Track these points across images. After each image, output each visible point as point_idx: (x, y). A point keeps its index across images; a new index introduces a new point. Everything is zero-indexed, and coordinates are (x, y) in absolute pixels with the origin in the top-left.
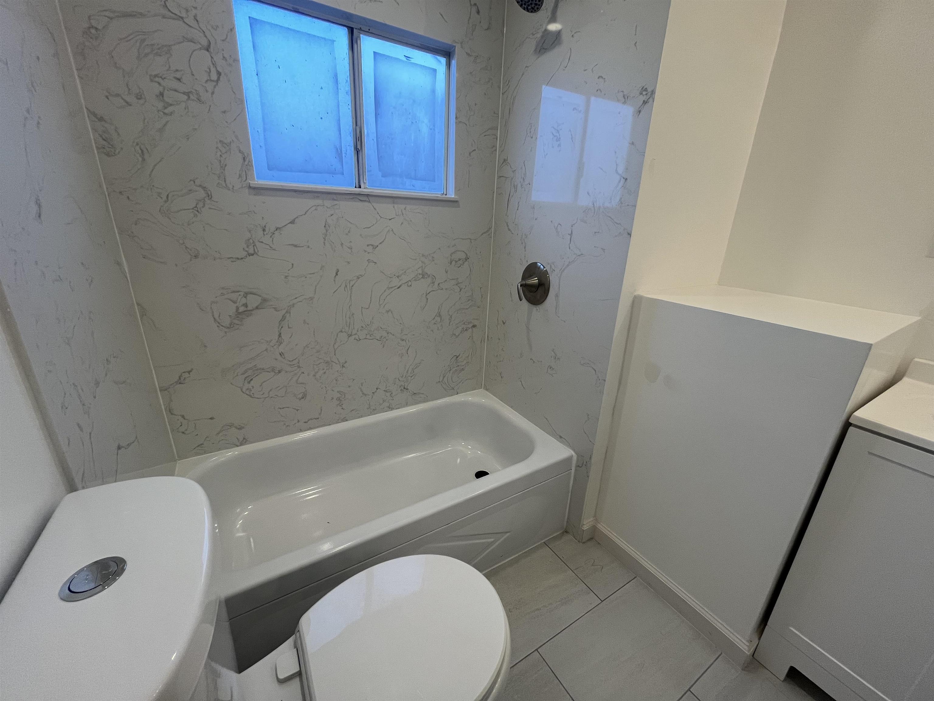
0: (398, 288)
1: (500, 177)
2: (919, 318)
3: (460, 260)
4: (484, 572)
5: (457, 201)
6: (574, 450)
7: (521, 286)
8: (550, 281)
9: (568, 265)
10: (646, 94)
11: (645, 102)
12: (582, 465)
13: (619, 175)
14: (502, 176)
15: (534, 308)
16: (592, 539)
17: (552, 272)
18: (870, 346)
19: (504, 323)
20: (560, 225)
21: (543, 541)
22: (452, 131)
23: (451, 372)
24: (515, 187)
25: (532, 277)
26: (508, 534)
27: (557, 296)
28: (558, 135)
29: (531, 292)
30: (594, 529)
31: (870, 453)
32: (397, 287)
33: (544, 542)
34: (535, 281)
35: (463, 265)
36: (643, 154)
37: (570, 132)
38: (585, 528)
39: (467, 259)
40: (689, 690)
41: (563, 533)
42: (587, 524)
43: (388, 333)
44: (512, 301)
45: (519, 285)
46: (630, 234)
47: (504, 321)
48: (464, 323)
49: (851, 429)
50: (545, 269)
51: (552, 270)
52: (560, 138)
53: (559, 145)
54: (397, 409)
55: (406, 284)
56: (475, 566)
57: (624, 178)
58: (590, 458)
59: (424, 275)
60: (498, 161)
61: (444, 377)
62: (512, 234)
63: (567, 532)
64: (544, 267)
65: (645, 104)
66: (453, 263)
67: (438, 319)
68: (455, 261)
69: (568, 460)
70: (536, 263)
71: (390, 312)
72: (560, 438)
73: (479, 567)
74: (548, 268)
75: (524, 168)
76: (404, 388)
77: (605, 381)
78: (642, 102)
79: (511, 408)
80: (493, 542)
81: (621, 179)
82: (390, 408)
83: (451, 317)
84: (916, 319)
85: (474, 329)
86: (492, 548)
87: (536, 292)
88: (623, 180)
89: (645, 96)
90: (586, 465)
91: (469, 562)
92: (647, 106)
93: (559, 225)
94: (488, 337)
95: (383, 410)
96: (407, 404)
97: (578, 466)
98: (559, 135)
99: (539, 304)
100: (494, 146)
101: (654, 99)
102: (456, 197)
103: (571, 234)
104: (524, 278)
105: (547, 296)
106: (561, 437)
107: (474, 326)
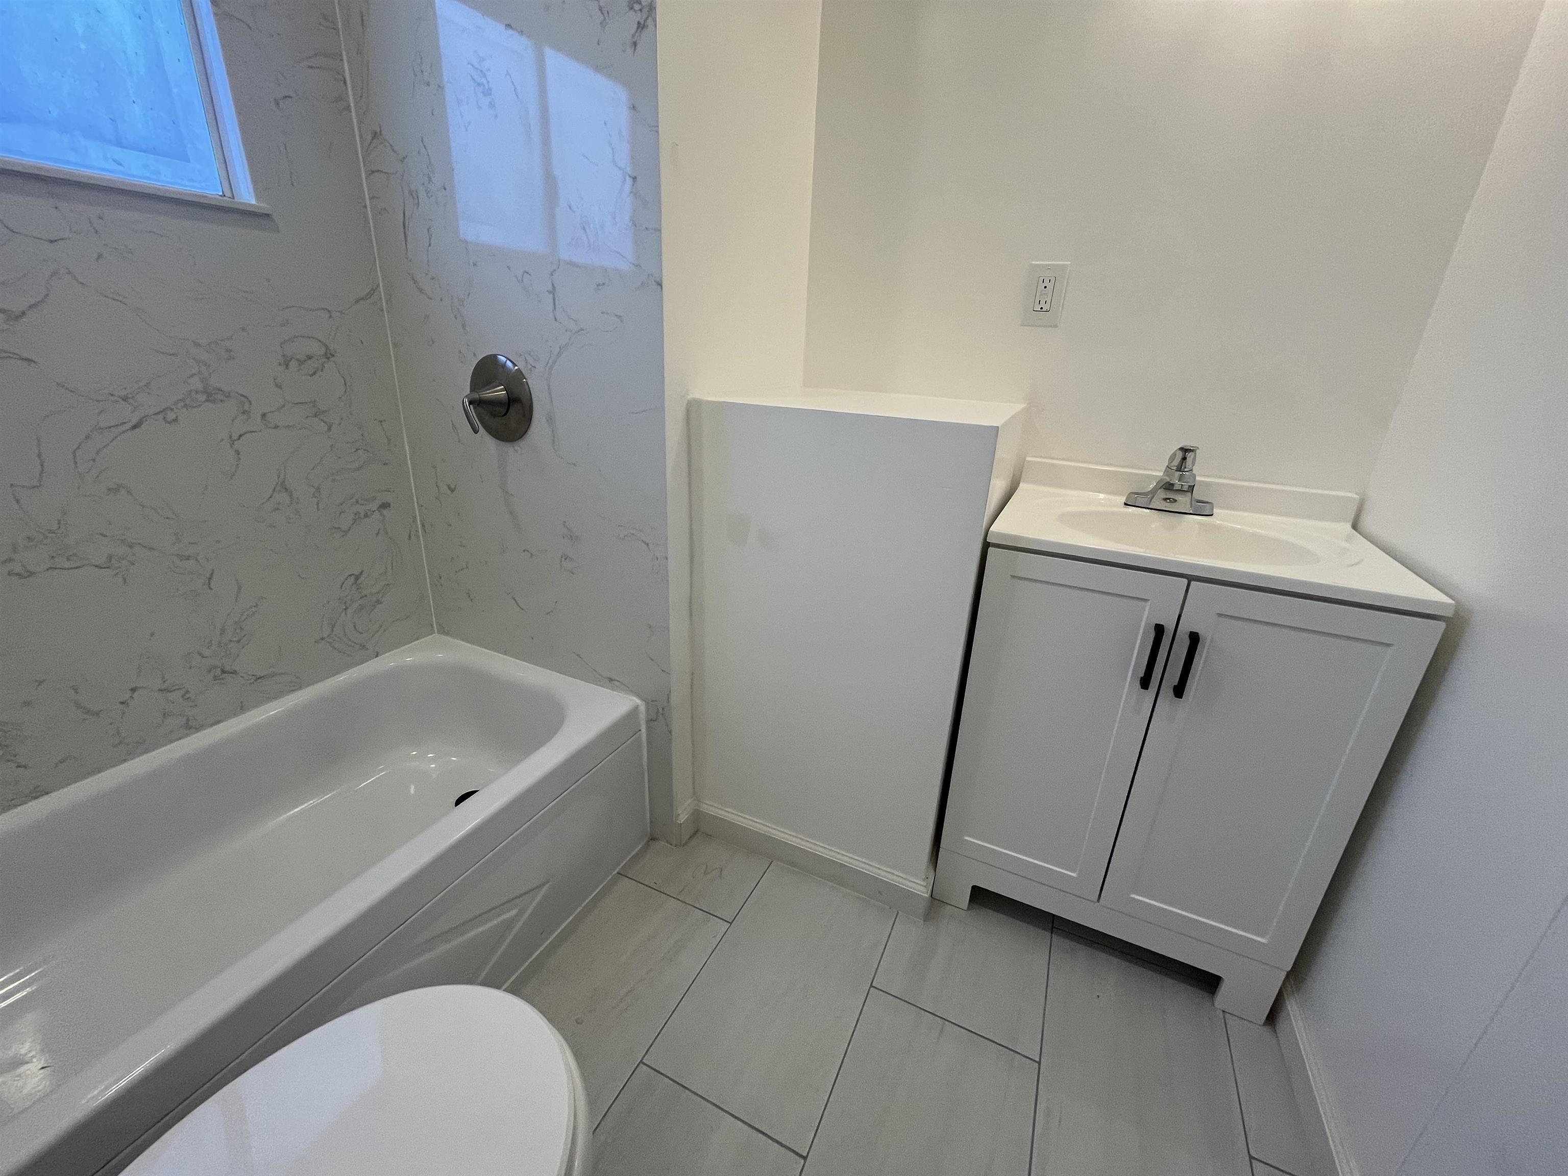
0: (134, 427)
1: (373, 172)
2: (1024, 405)
3: (310, 358)
4: (504, 988)
5: (267, 216)
6: (638, 695)
7: (470, 403)
8: (531, 389)
9: (559, 354)
10: (641, 10)
11: (641, 26)
12: (657, 716)
13: (620, 169)
14: (378, 171)
15: (510, 450)
16: (696, 832)
17: (531, 370)
18: (995, 431)
19: (453, 491)
20: (527, 273)
21: (615, 872)
22: (209, 36)
23: (349, 611)
24: (414, 195)
25: (492, 385)
26: (547, 886)
27: (550, 420)
28: (483, 80)
29: (494, 416)
30: (697, 816)
31: (1013, 577)
32: (128, 426)
33: (618, 873)
34: (499, 392)
35: (322, 370)
36: (655, 128)
37: (508, 77)
38: (683, 818)
39: (329, 355)
40: (871, 986)
41: (647, 844)
42: (683, 815)
43: (131, 547)
44: (459, 441)
45: (466, 400)
46: (660, 284)
47: (453, 487)
48: (357, 502)
49: (991, 550)
50: (516, 368)
51: (530, 367)
52: (490, 89)
53: (492, 105)
54: (212, 725)
55: (160, 416)
56: (486, 983)
57: (630, 177)
58: (668, 701)
59: (211, 395)
60: (361, 136)
61: (333, 626)
62: (429, 298)
63: (653, 839)
64: (515, 365)
65: (642, 28)
66: (293, 365)
67: (284, 497)
68: (298, 360)
69: (633, 714)
70: (495, 356)
71: (123, 491)
72: (611, 682)
73: (492, 982)
74: (521, 365)
75: (423, 150)
76: (223, 672)
77: (667, 558)
78: (636, 26)
79: (506, 654)
80: (517, 915)
81: (625, 179)
82: (191, 727)
83: (318, 489)
84: (1021, 406)
85: (385, 512)
86: (515, 930)
87: (506, 414)
88: (629, 181)
89: (639, 14)
90: (663, 714)
91: (470, 981)
92: (645, 33)
93: (525, 274)
94: (423, 526)
95: (170, 738)
96: (242, 707)
97: (650, 721)
98: (488, 82)
99: (516, 441)
100: (341, 98)
101: (655, 20)
102: (262, 205)
103: (553, 291)
104: (474, 387)
105: (530, 419)
106: (611, 680)
107: (385, 506)
